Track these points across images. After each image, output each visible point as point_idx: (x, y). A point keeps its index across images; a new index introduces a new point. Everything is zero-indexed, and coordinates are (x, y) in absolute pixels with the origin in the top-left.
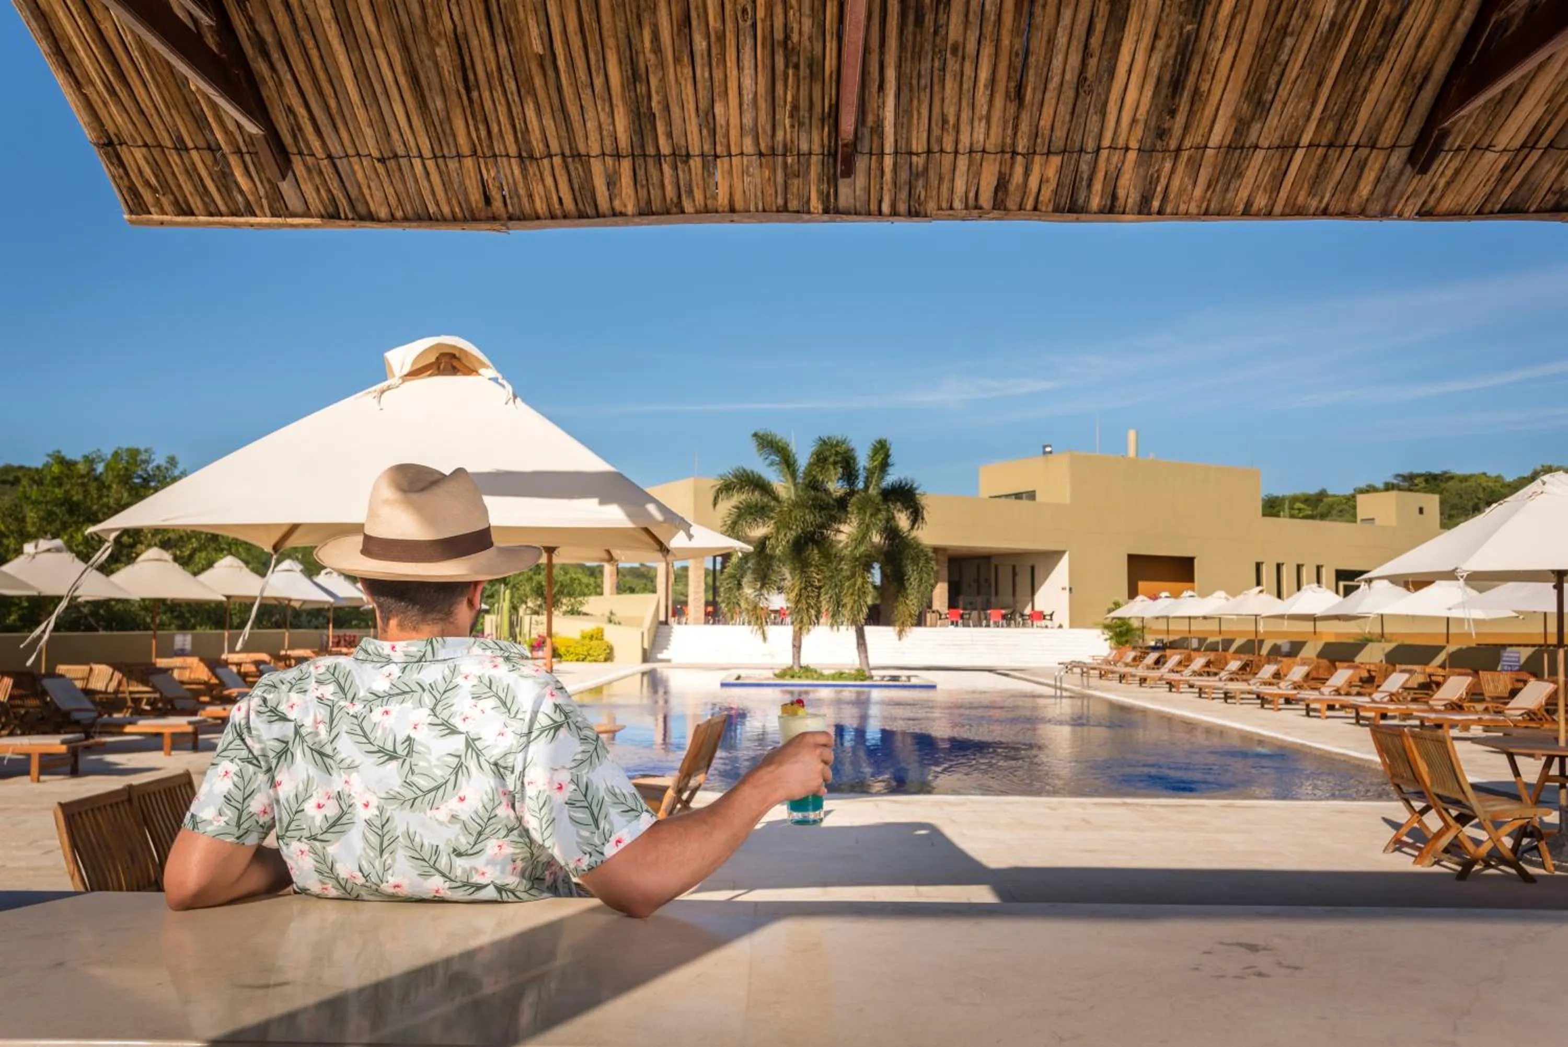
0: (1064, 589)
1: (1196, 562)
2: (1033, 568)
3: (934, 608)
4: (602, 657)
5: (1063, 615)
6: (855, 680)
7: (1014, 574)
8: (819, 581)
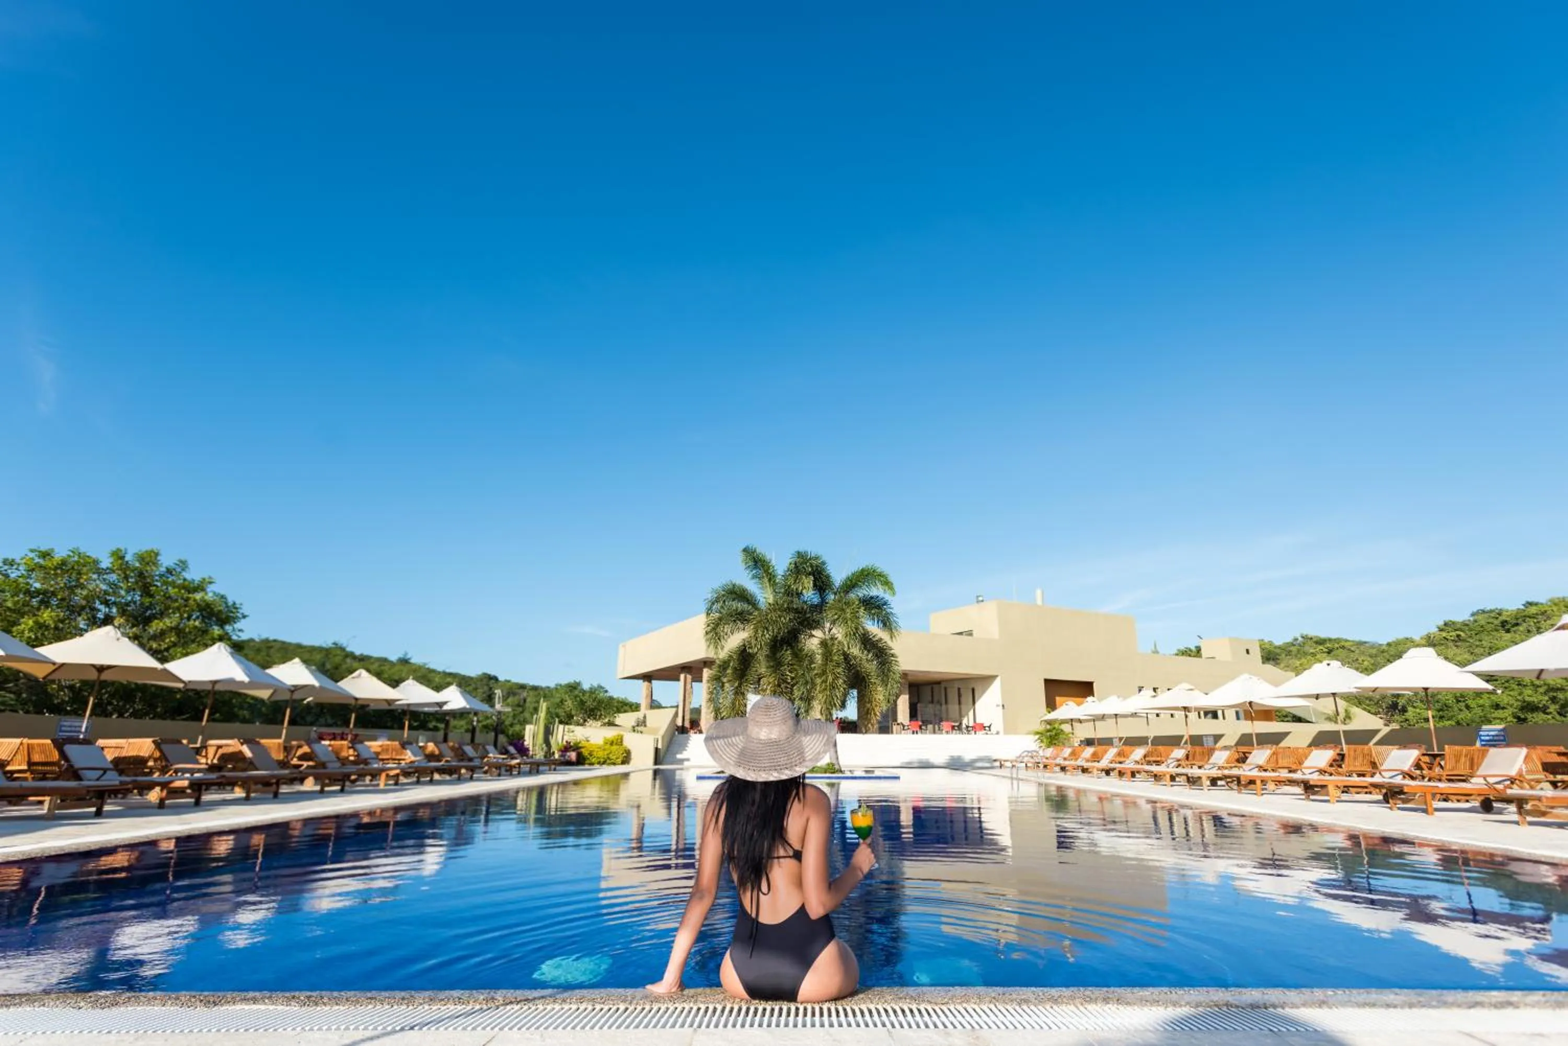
0: (998, 706)
1: (1095, 685)
2: (973, 690)
3: (899, 722)
4: (619, 761)
5: (998, 725)
6: (825, 772)
7: (960, 695)
8: (792, 679)
